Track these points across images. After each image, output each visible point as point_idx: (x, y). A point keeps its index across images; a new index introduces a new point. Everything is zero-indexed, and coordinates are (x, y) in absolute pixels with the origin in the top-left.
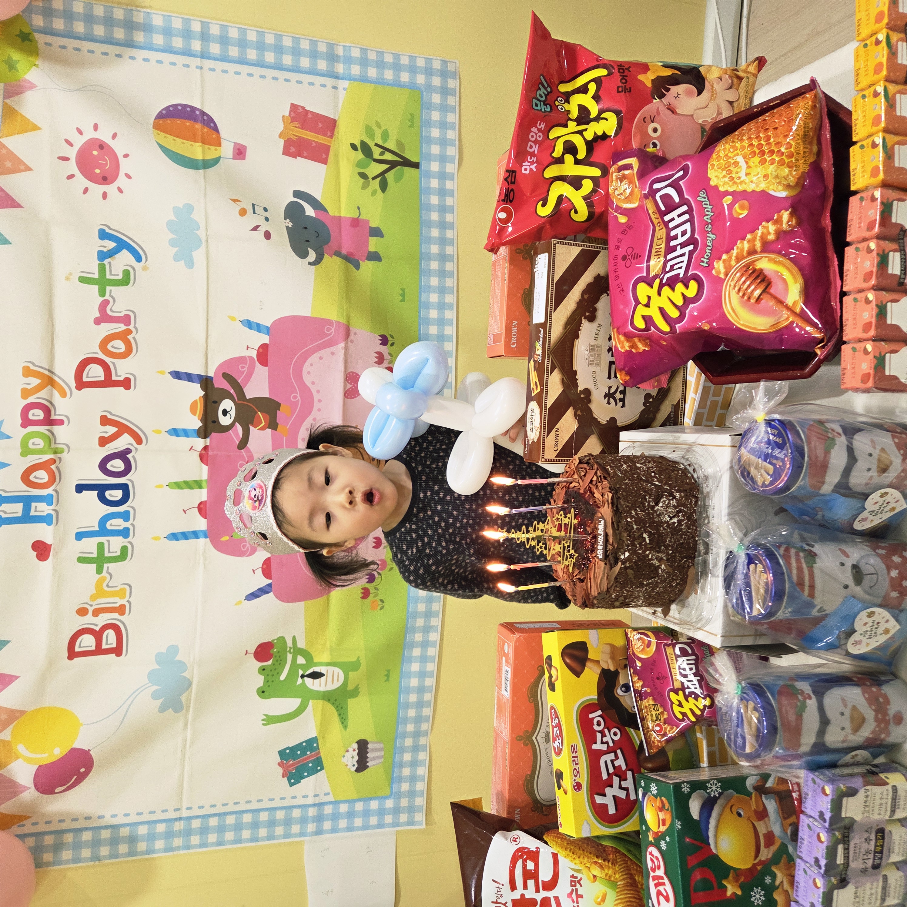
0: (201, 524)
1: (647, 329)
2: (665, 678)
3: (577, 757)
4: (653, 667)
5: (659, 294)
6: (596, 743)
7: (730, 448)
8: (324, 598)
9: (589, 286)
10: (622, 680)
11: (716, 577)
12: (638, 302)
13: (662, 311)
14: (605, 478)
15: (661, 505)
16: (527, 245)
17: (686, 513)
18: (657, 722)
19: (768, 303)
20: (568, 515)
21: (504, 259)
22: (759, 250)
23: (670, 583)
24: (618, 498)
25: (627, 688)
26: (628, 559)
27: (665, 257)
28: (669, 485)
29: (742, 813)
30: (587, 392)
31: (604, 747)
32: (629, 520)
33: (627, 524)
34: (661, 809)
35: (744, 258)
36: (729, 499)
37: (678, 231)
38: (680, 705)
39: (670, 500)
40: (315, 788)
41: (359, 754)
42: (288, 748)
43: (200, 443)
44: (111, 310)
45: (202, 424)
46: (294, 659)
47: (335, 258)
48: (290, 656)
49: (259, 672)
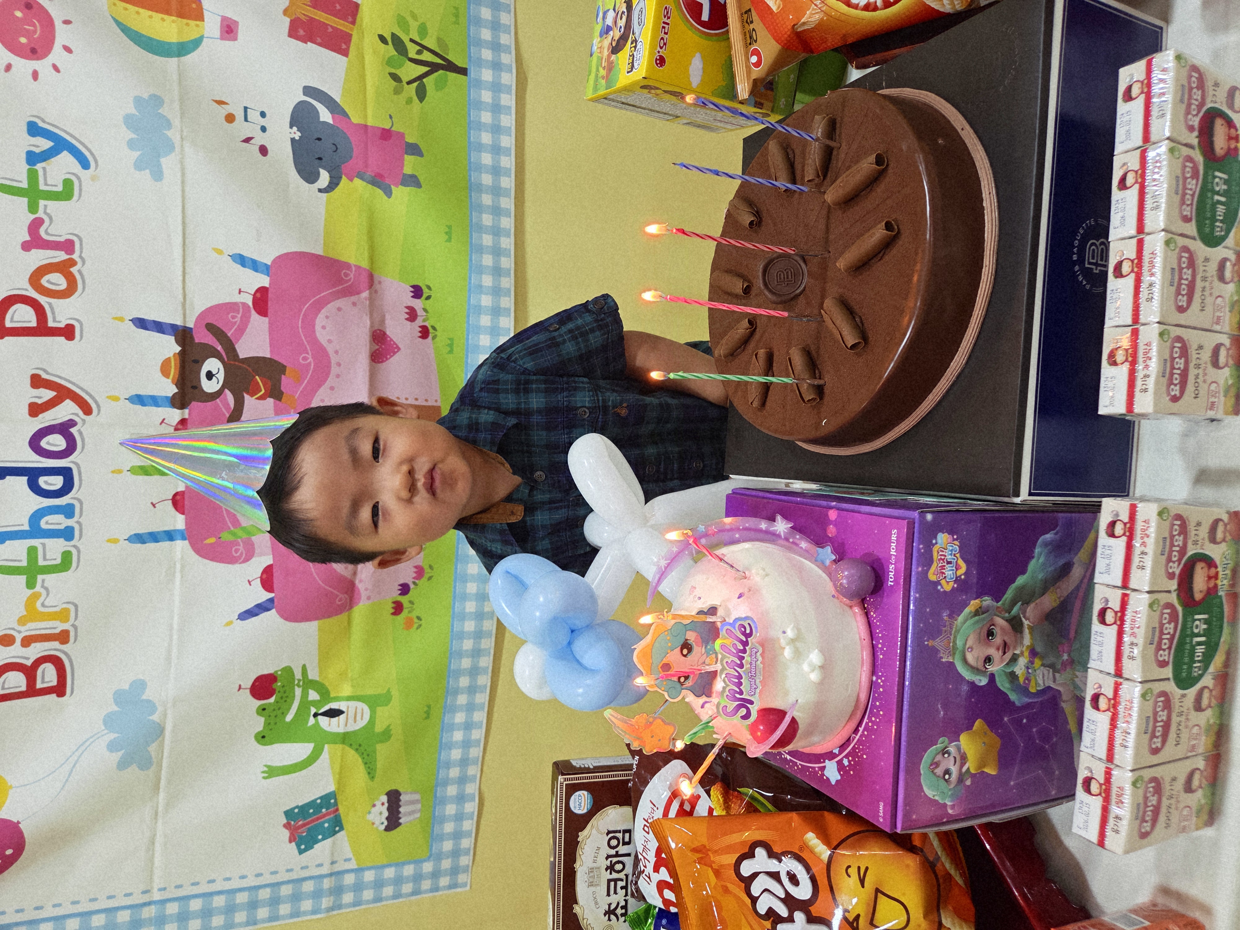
0: (177, 522)
8: (346, 614)
40: (332, 854)
41: (388, 809)
42: (297, 807)
43: (175, 415)
44: (46, 232)
45: (176, 390)
46: (305, 695)
47: (357, 181)
48: (298, 692)
49: (258, 713)
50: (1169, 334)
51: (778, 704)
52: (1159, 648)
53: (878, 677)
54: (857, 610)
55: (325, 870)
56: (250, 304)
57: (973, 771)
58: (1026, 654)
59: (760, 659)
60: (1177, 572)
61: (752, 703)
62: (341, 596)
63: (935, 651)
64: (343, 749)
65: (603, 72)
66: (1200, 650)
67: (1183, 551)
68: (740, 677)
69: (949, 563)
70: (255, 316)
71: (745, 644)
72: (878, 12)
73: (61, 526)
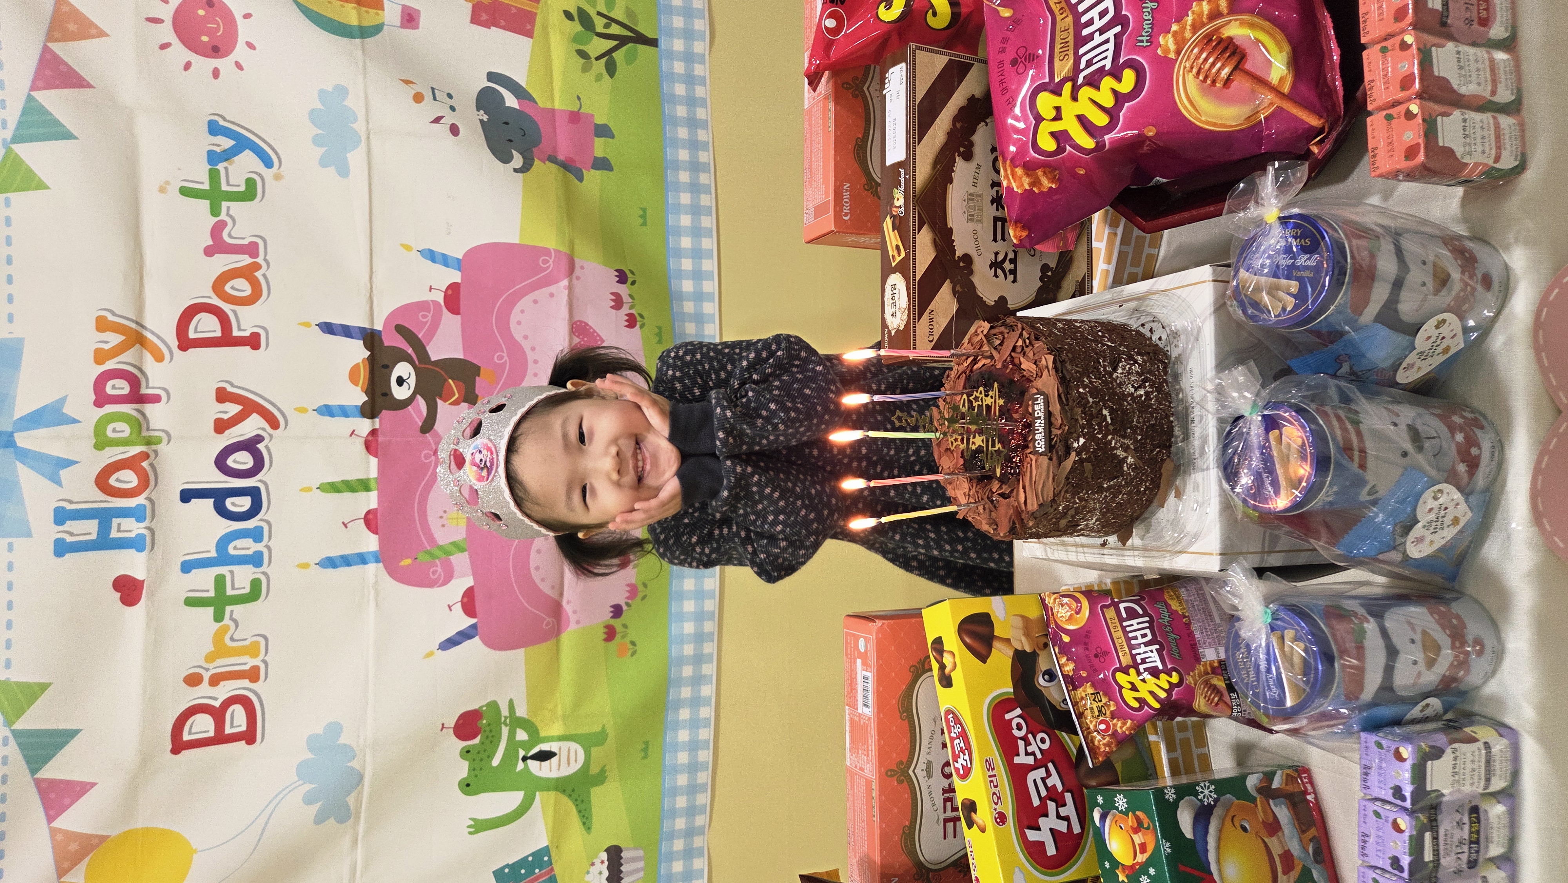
0: (371, 543)
1: (1060, 150)
2: (1107, 653)
3: (995, 776)
4: (1087, 640)
5: (1074, 98)
6: (1018, 755)
7: (1212, 284)
8: (554, 641)
9: (962, 110)
10: (1043, 665)
11: (1203, 470)
12: (1039, 119)
13: (1082, 120)
14: (1037, 339)
15: (1120, 371)
16: (857, 79)
17: (1154, 383)
18: (1101, 718)
19: (1241, 83)
20: (991, 393)
21: (826, 98)
22: (1225, 11)
23: (1138, 486)
24: (1063, 362)
25: (1051, 675)
26: (1084, 447)
27: (1076, 53)
28: (1126, 347)
29: (1247, 827)
30: (967, 259)
31: (1030, 760)
32: (1081, 390)
33: (1079, 396)
34: (1136, 831)
35: (1203, 25)
36: (1216, 355)
37: (1094, 13)
38: (1134, 688)
39: (1132, 365)
41: (608, 868)
42: (507, 866)
43: (365, 426)
44: (230, 236)
45: (367, 399)
46: (512, 734)
47: (549, 165)
48: (505, 731)
49: (462, 756)
56: (443, 304)
62: (548, 619)
64: (556, 798)
70: (447, 315)
73: (250, 552)
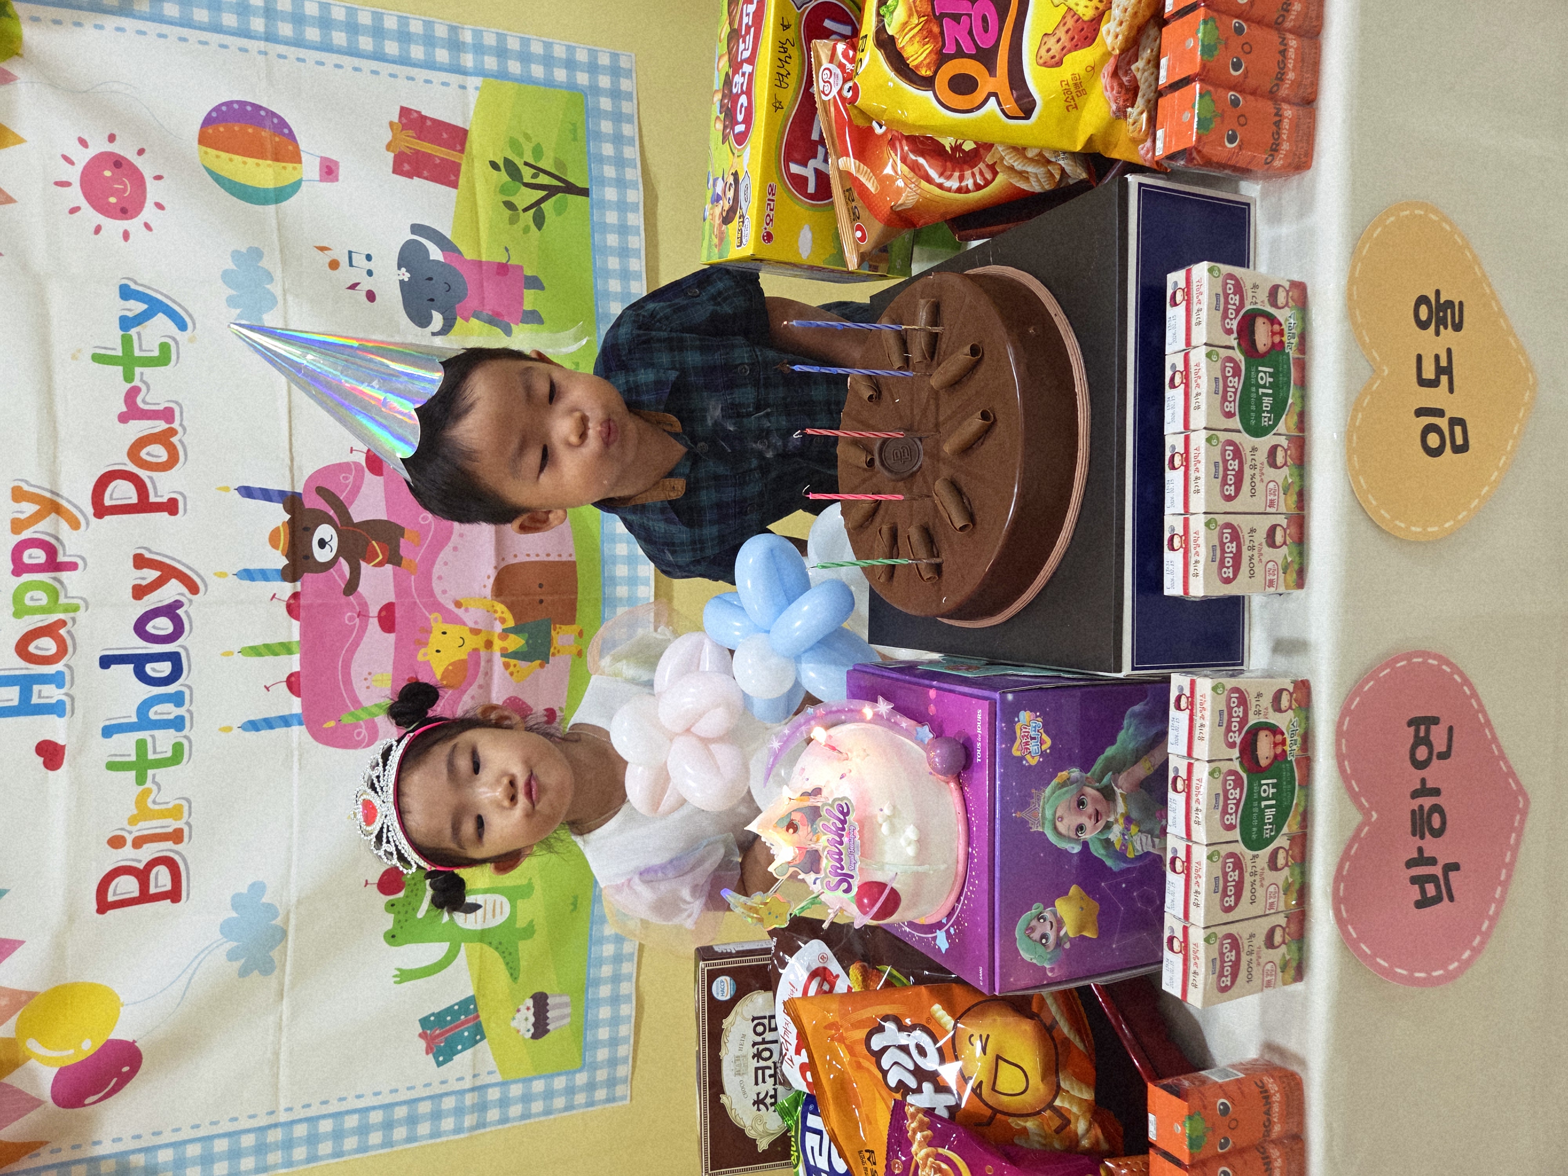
0: (293, 705)
40: (474, 1066)
41: (535, 1014)
42: (433, 1014)
43: (286, 589)
44: (144, 401)
45: (286, 562)
47: (474, 321)
49: (387, 910)
50: (1216, 522)
51: (879, 877)
52: (1225, 812)
53: (973, 849)
54: (952, 785)
55: (467, 1084)
56: (363, 463)
57: (1071, 935)
58: (1121, 821)
59: (858, 837)
60: (1238, 741)
61: (852, 877)
63: (1024, 822)
64: (482, 949)
65: (715, 241)
66: (1269, 814)
67: (1244, 721)
68: (840, 853)
69: (1034, 738)
70: (369, 476)
71: (843, 822)
72: (971, 195)
73: (171, 717)
